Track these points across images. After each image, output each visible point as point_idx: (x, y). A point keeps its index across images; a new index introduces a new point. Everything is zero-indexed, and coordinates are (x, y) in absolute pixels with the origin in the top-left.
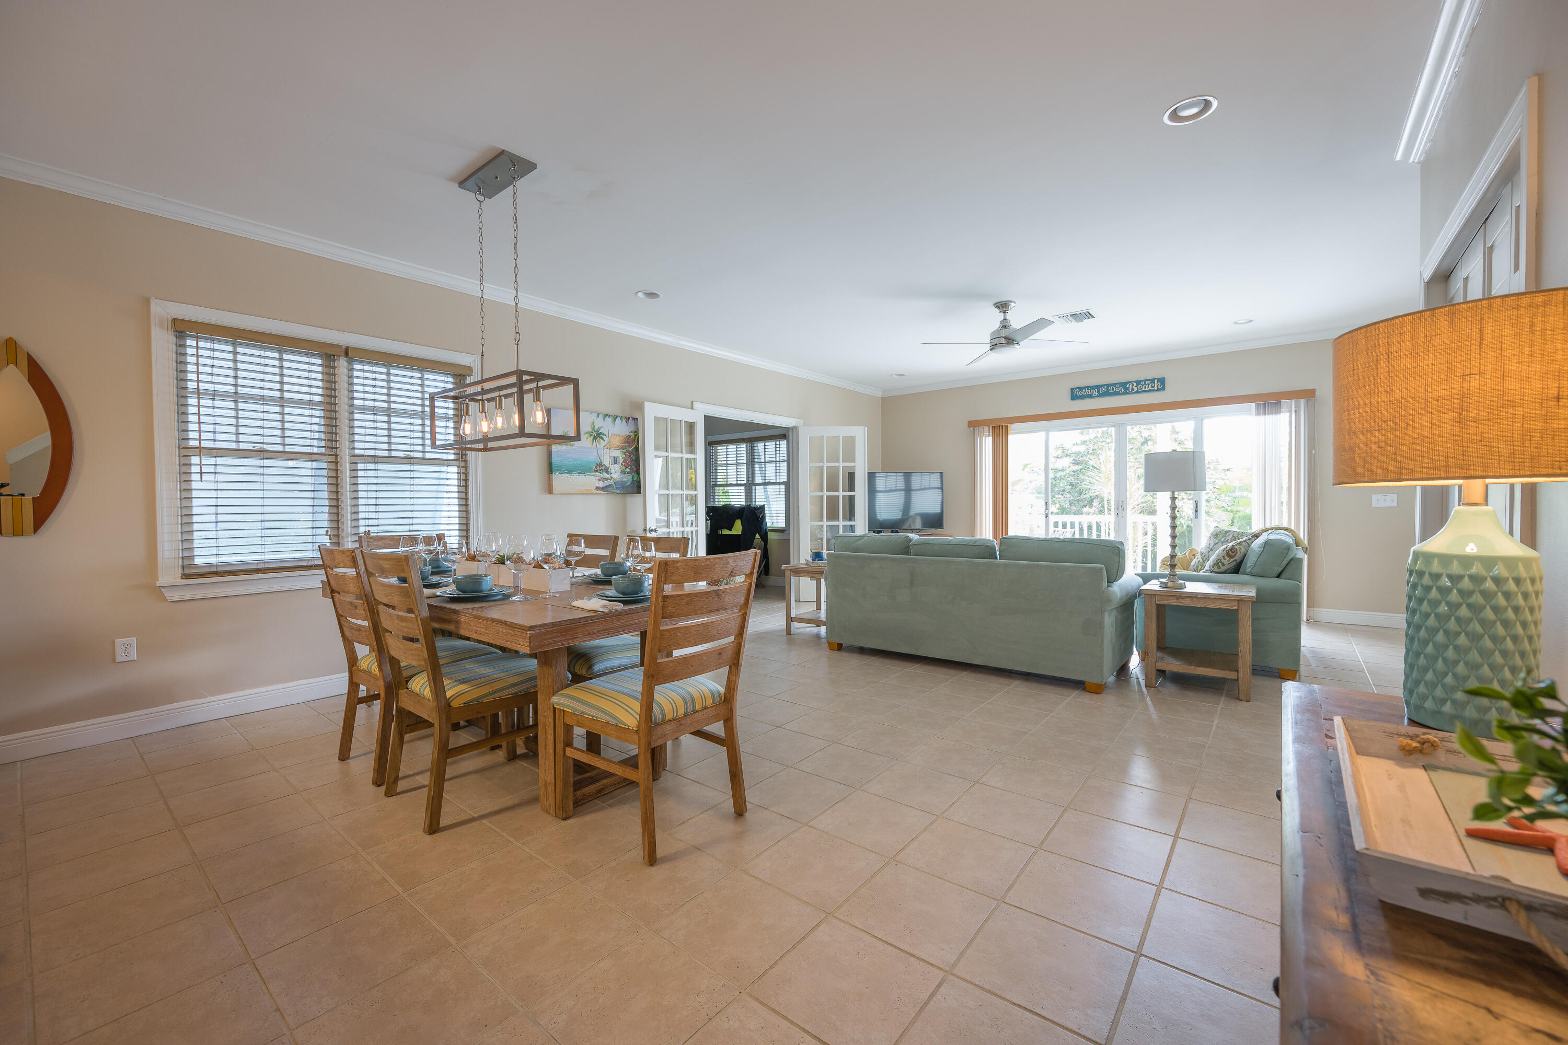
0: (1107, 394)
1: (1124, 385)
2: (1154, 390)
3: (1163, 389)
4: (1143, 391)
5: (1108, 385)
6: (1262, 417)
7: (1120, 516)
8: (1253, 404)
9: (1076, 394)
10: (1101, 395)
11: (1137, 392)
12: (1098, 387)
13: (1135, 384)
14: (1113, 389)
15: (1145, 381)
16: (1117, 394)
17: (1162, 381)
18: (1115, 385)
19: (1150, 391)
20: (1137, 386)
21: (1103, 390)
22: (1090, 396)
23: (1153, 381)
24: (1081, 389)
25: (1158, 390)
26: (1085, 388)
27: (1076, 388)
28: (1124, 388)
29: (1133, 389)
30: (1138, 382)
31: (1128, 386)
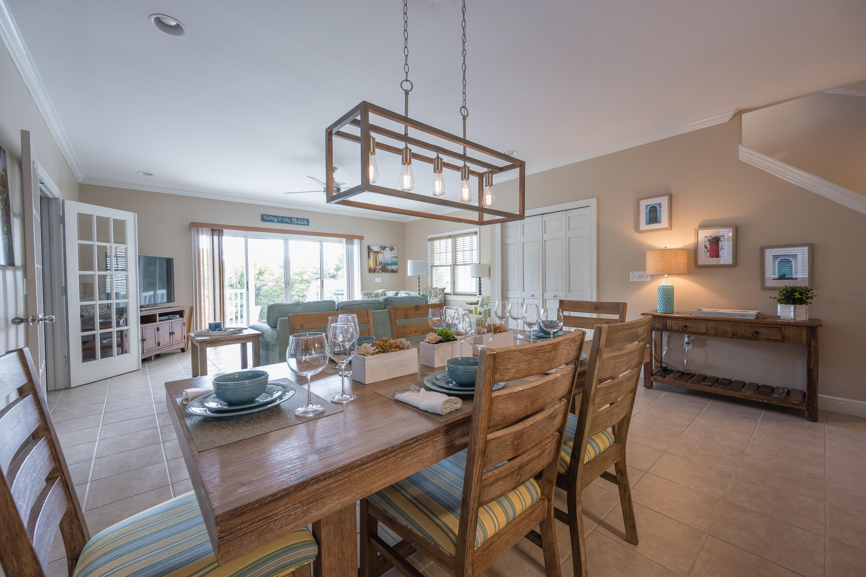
0: (281, 222)
1: (290, 218)
2: (304, 225)
3: (308, 225)
4: (299, 224)
5: (283, 217)
6: (347, 245)
7: (288, 288)
8: (345, 239)
9: (264, 218)
10: (279, 222)
11: (297, 224)
12: (277, 217)
13: (296, 220)
14: (285, 220)
15: (300, 219)
16: (287, 223)
17: (308, 220)
18: (286, 218)
19: (302, 224)
20: (297, 221)
21: (280, 219)
22: (273, 221)
23: (304, 220)
24: (268, 216)
25: (306, 225)
26: (270, 216)
27: (265, 215)
28: (290, 220)
29: (295, 222)
30: (297, 219)
31: (292, 220)
